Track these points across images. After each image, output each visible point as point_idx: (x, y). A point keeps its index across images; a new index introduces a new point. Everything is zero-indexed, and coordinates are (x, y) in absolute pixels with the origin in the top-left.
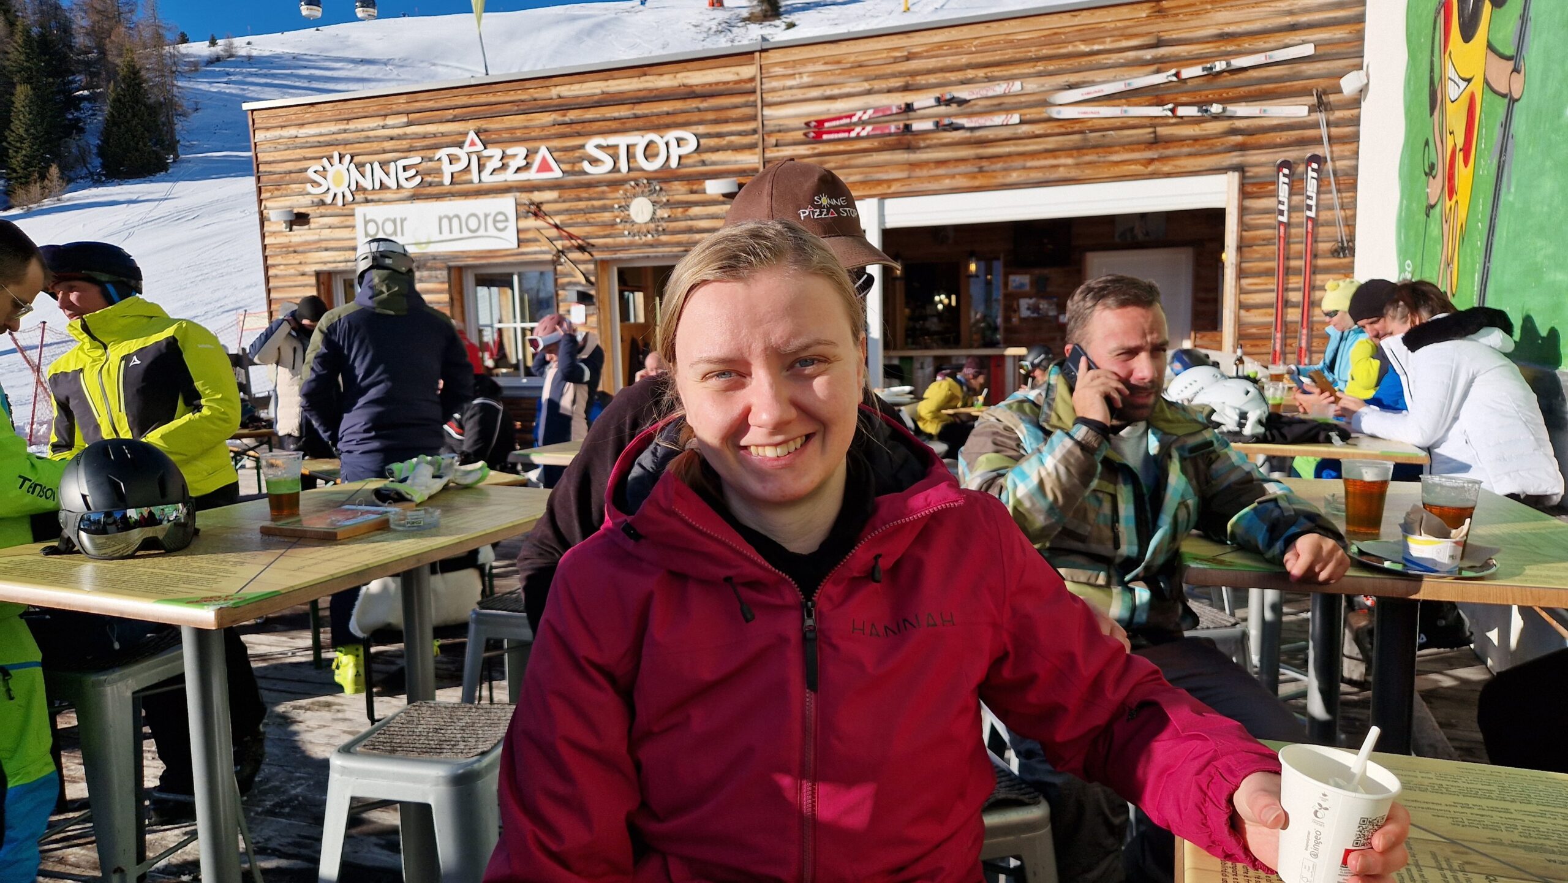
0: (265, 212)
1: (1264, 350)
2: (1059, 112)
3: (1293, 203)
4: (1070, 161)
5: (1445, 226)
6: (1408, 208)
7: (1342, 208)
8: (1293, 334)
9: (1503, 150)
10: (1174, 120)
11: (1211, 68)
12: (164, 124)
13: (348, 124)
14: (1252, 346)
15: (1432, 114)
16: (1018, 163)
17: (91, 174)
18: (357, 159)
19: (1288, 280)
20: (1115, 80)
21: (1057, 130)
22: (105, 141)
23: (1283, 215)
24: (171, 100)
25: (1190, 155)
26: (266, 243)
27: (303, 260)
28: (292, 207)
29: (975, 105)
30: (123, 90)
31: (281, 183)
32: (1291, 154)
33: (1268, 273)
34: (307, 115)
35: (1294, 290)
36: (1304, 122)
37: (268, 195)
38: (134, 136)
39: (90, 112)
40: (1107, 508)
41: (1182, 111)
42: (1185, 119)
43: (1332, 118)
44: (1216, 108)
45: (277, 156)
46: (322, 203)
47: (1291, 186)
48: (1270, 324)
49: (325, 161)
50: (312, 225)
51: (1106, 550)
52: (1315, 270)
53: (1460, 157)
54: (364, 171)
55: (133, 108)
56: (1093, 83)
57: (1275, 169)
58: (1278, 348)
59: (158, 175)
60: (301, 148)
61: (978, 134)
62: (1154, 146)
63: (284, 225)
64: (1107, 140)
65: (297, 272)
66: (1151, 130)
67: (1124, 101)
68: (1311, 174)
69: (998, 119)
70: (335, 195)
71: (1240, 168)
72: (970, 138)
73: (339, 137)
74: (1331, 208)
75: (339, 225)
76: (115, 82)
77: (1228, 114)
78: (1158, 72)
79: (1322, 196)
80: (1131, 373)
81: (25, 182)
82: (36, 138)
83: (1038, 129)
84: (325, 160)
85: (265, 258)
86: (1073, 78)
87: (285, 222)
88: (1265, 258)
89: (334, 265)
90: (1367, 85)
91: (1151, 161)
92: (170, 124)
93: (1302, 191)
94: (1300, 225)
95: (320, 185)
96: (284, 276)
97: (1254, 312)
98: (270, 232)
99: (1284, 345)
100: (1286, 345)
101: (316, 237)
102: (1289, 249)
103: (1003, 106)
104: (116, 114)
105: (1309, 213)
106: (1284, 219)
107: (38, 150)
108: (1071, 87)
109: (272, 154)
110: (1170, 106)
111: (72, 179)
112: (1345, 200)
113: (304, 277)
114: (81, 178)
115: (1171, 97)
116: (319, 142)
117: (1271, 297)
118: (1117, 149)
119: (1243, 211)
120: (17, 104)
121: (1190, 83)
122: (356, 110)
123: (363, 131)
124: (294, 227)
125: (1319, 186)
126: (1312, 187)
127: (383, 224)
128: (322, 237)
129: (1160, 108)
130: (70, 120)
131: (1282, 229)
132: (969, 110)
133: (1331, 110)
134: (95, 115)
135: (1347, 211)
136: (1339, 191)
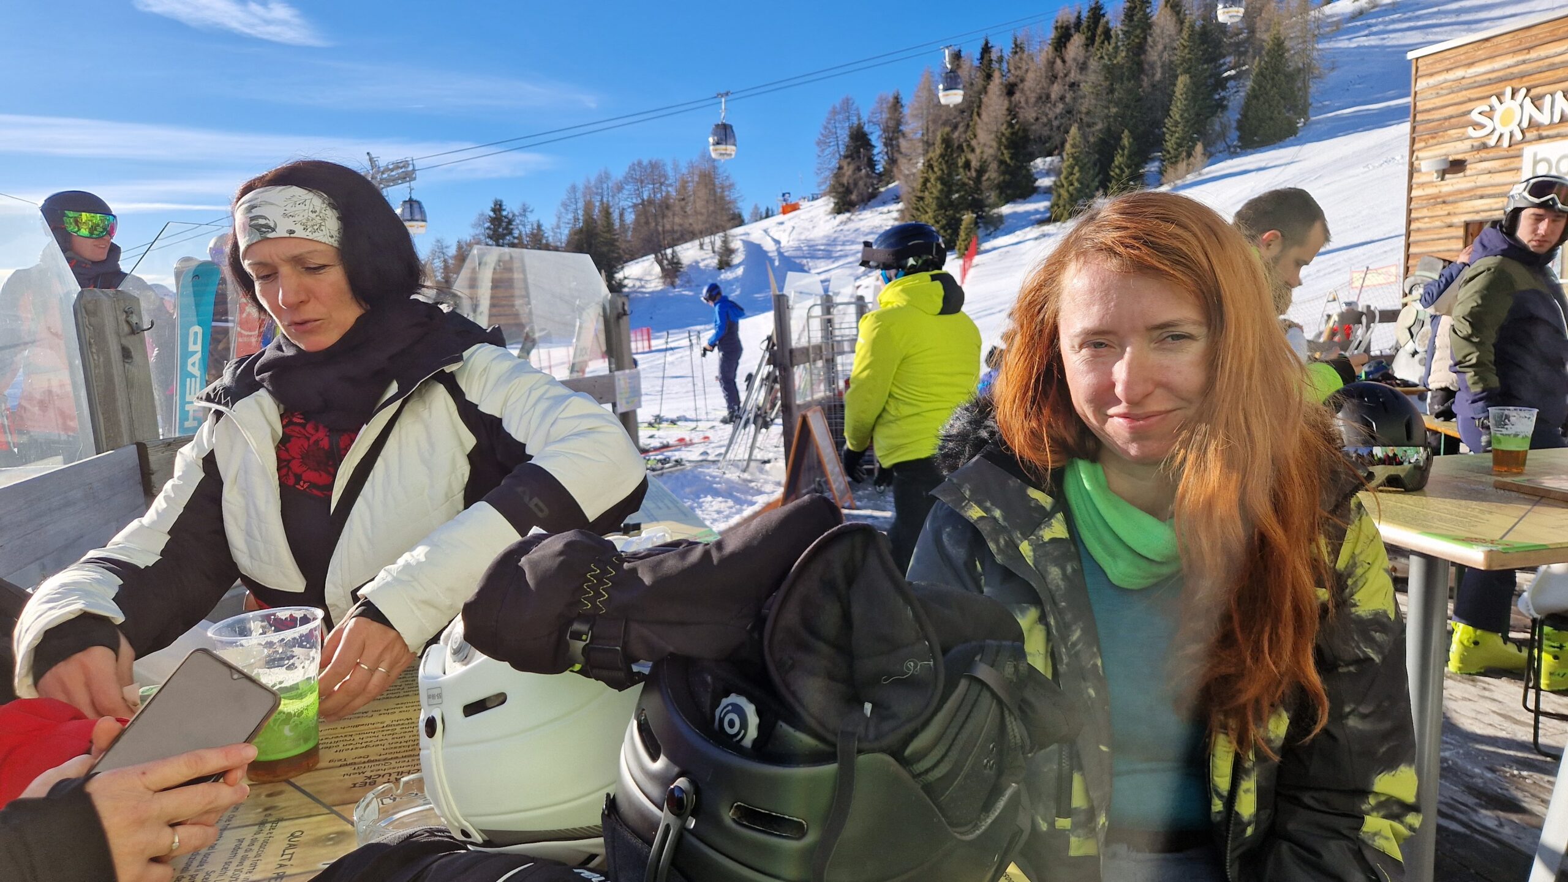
0: (1416, 163)
12: (1299, 89)
13: (1529, 53)
17: (1229, 147)
18: (1533, 92)
22: (1245, 116)
24: (1309, 65)
26: (1412, 195)
27: (1452, 211)
28: (1447, 155)
30: (1266, 62)
31: (1436, 132)
34: (1480, 52)
37: (1422, 144)
38: (1270, 106)
39: (1235, 90)
45: (1438, 102)
46: (1485, 146)
49: (1494, 100)
50: (1468, 172)
54: (1542, 105)
55: (1273, 79)
59: (1287, 140)
60: (1466, 89)
63: (1435, 175)
65: (1443, 224)
70: (1501, 135)
73: (1515, 70)
75: (1501, 169)
76: (1260, 57)
81: (1174, 163)
82: (1187, 122)
84: (1494, 98)
85: (1409, 211)
87: (1437, 171)
89: (1489, 214)
92: (1306, 87)
95: (1483, 126)
96: (1428, 229)
98: (1417, 184)
101: (1472, 184)
104: (1257, 88)
107: (1188, 132)
109: (1432, 101)
111: (1212, 157)
113: (1450, 229)
114: (1220, 152)
116: (1490, 79)
120: (1177, 94)
122: (1541, 36)
123: (1547, 57)
124: (1447, 176)
127: (1558, 162)
128: (1478, 184)
130: (1216, 100)
134: (1237, 92)
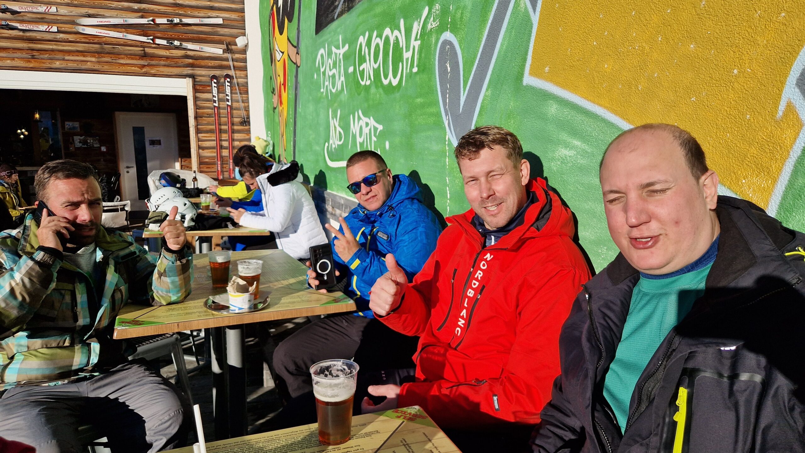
1: (213, 170)
2: (84, 30)
3: (220, 97)
4: (93, 59)
5: (280, 118)
6: (267, 106)
7: (243, 102)
8: (226, 162)
9: (296, 88)
10: (154, 46)
11: (172, 21)
14: (207, 168)
15: (272, 65)
16: (60, 56)
19: (221, 135)
20: (116, 17)
21: (83, 40)
23: (216, 103)
25: (165, 66)
29: (25, 16)
32: (217, 73)
33: (211, 131)
35: (224, 140)
36: (222, 57)
40: (68, 298)
41: (158, 41)
42: (160, 46)
43: (234, 57)
44: (177, 43)
47: (218, 88)
48: (214, 157)
51: (69, 323)
52: (233, 131)
53: (282, 87)
56: (103, 16)
57: (210, 79)
58: (219, 169)
61: (28, 34)
62: (145, 58)
64: (116, 50)
66: (142, 49)
67: (124, 30)
68: (227, 84)
69: (43, 28)
71: (192, 76)
72: (23, 36)
74: (238, 101)
77: (183, 47)
78: (142, 17)
79: (233, 95)
80: (76, 217)
83: (71, 37)
86: (91, 11)
88: (209, 123)
90: (248, 43)
91: (144, 66)
93: (224, 92)
94: (224, 108)
97: (206, 151)
99: (222, 167)
100: (223, 168)
102: (220, 120)
103: (45, 20)
105: (228, 103)
106: (216, 105)
108: (90, 16)
110: (151, 37)
112: (244, 98)
115: (152, 32)
117: (213, 144)
118: (123, 56)
119: (196, 99)
121: (161, 27)
125: (231, 90)
126: (228, 90)
129: (146, 38)
131: (216, 110)
132: (21, 18)
133: (233, 53)
135: (245, 104)
136: (241, 93)
